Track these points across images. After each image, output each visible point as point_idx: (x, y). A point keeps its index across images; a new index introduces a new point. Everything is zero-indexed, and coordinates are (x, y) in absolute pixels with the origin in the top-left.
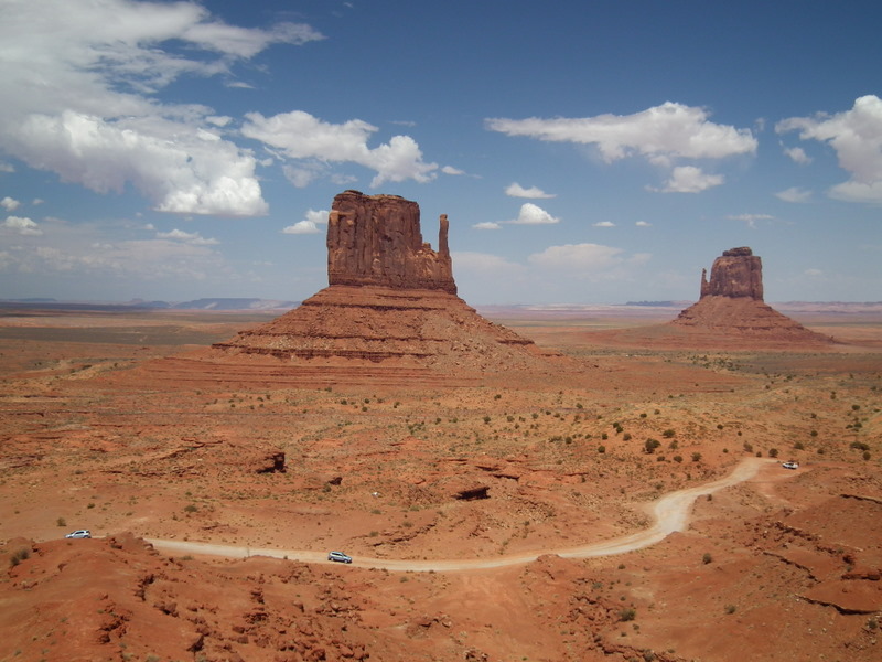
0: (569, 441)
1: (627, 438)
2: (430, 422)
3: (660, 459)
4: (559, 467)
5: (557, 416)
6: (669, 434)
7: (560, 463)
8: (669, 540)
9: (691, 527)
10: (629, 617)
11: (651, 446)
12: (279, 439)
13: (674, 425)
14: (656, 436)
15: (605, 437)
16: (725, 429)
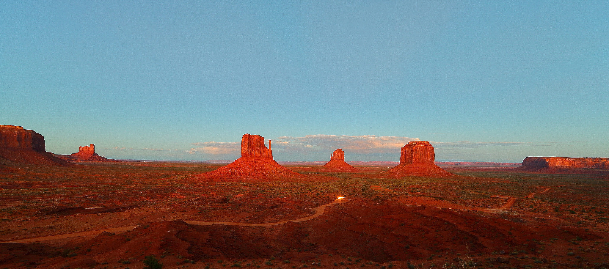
0: (299, 194)
1: (312, 193)
2: (266, 190)
4: (296, 200)
5: (296, 188)
6: (322, 192)
7: (296, 199)
8: (319, 217)
9: (324, 214)
10: (307, 236)
11: (318, 195)
12: (228, 194)
13: (323, 190)
14: (319, 192)
15: (307, 193)
16: (335, 191)
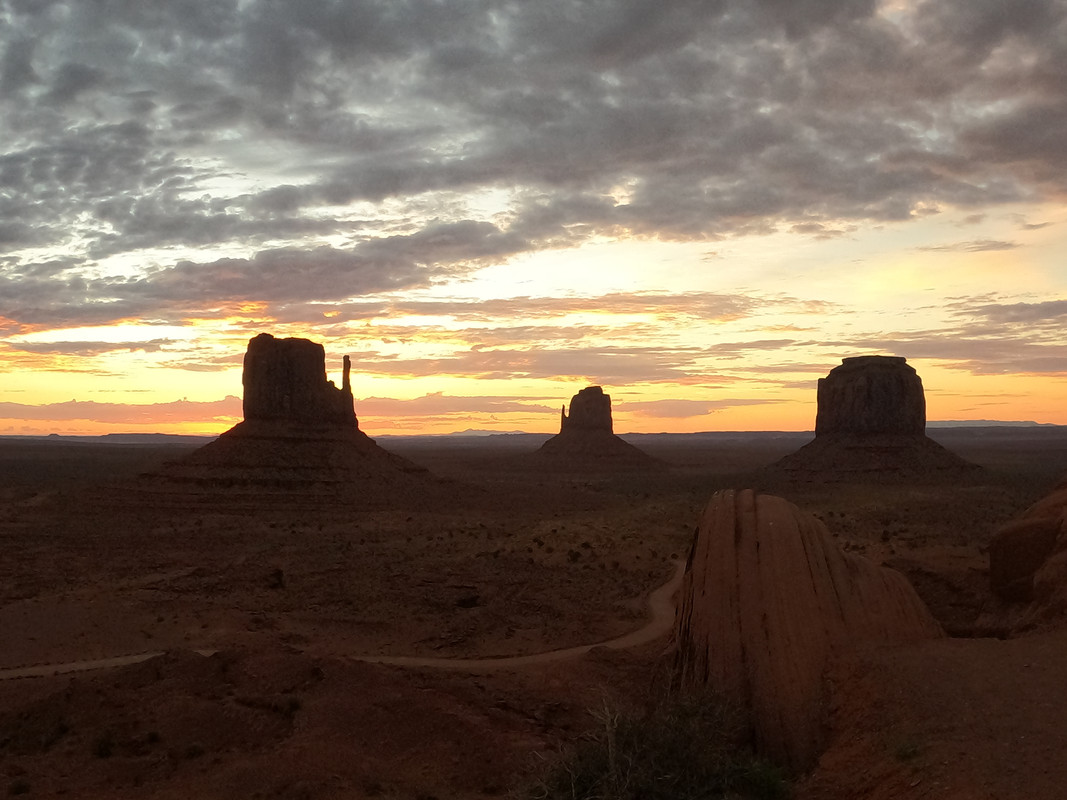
1: (550, 550)
3: (585, 567)
6: (586, 545)
11: (575, 557)
13: (585, 539)
14: (575, 547)
